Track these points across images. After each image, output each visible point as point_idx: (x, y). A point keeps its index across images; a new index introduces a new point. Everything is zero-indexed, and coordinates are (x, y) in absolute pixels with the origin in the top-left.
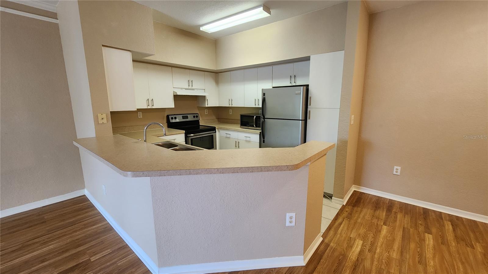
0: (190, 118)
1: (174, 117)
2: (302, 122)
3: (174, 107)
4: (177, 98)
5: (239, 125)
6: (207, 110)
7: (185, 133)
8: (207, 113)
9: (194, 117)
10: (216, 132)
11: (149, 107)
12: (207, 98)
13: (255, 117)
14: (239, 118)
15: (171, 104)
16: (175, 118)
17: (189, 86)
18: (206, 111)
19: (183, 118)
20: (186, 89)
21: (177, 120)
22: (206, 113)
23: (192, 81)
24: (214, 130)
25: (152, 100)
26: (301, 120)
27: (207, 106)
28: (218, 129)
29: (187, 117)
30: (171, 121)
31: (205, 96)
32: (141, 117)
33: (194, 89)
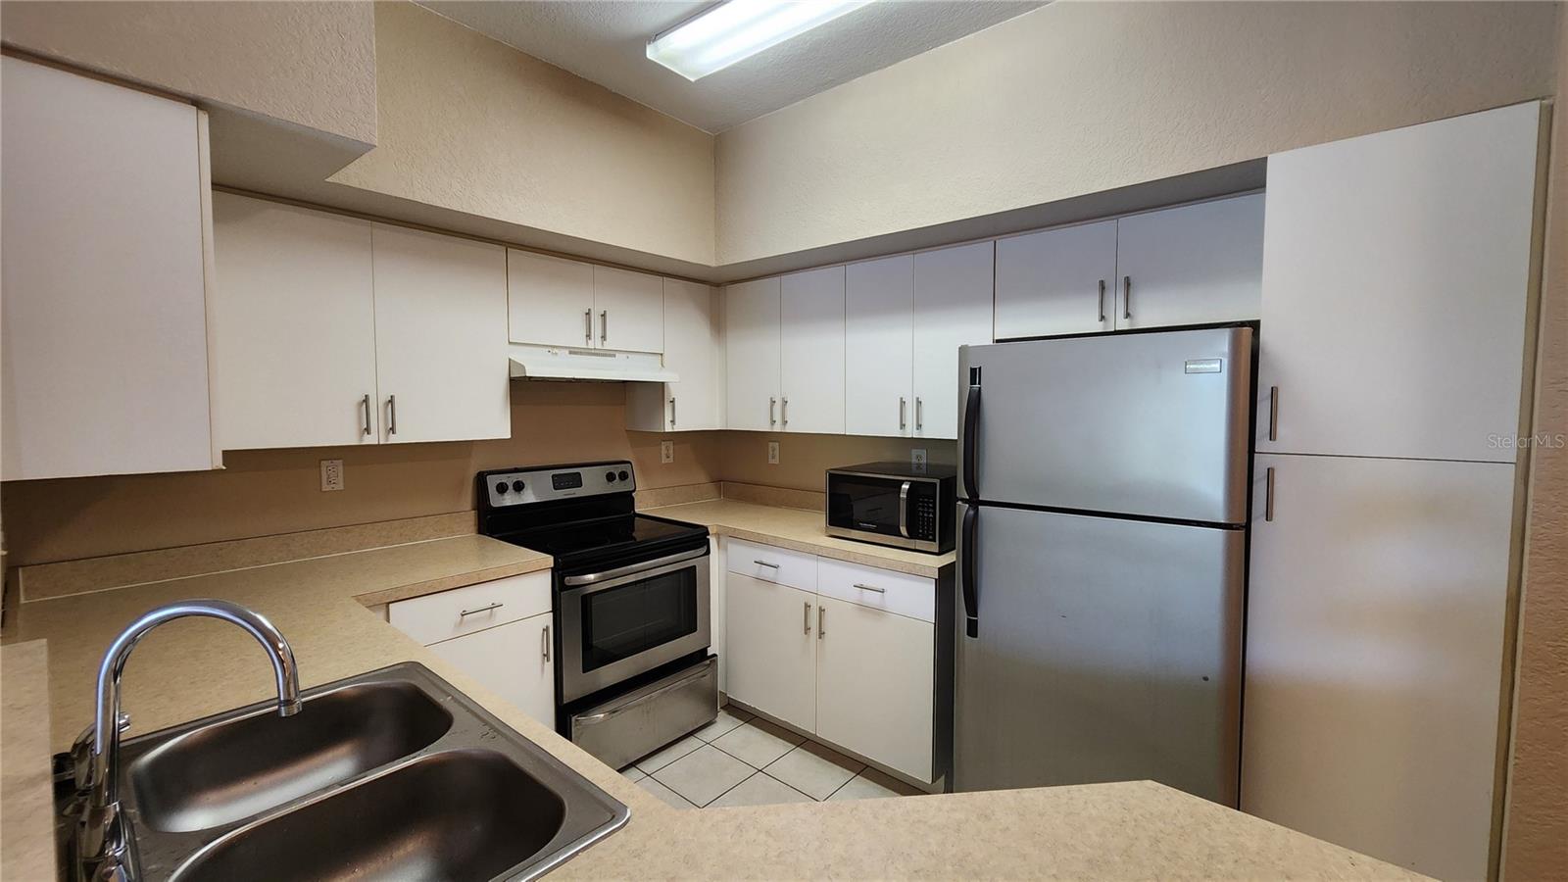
0: (593, 484)
1: (509, 480)
2: (1229, 540)
3: (508, 436)
4: (523, 390)
5: (822, 519)
6: (672, 447)
7: (554, 570)
8: (671, 460)
9: (610, 477)
10: (708, 552)
11: (370, 440)
12: (673, 391)
13: (906, 487)
14: (822, 482)
15: (492, 422)
16: (519, 487)
17: (588, 336)
18: (667, 449)
19: (559, 483)
20: (573, 351)
21: (529, 497)
22: (668, 457)
23: (603, 316)
24: (702, 545)
25: (391, 401)
26: (1224, 527)
27: (668, 428)
28: (718, 535)
29: (576, 481)
30: (498, 501)
31: (663, 383)
32: (340, 486)
33: (611, 354)
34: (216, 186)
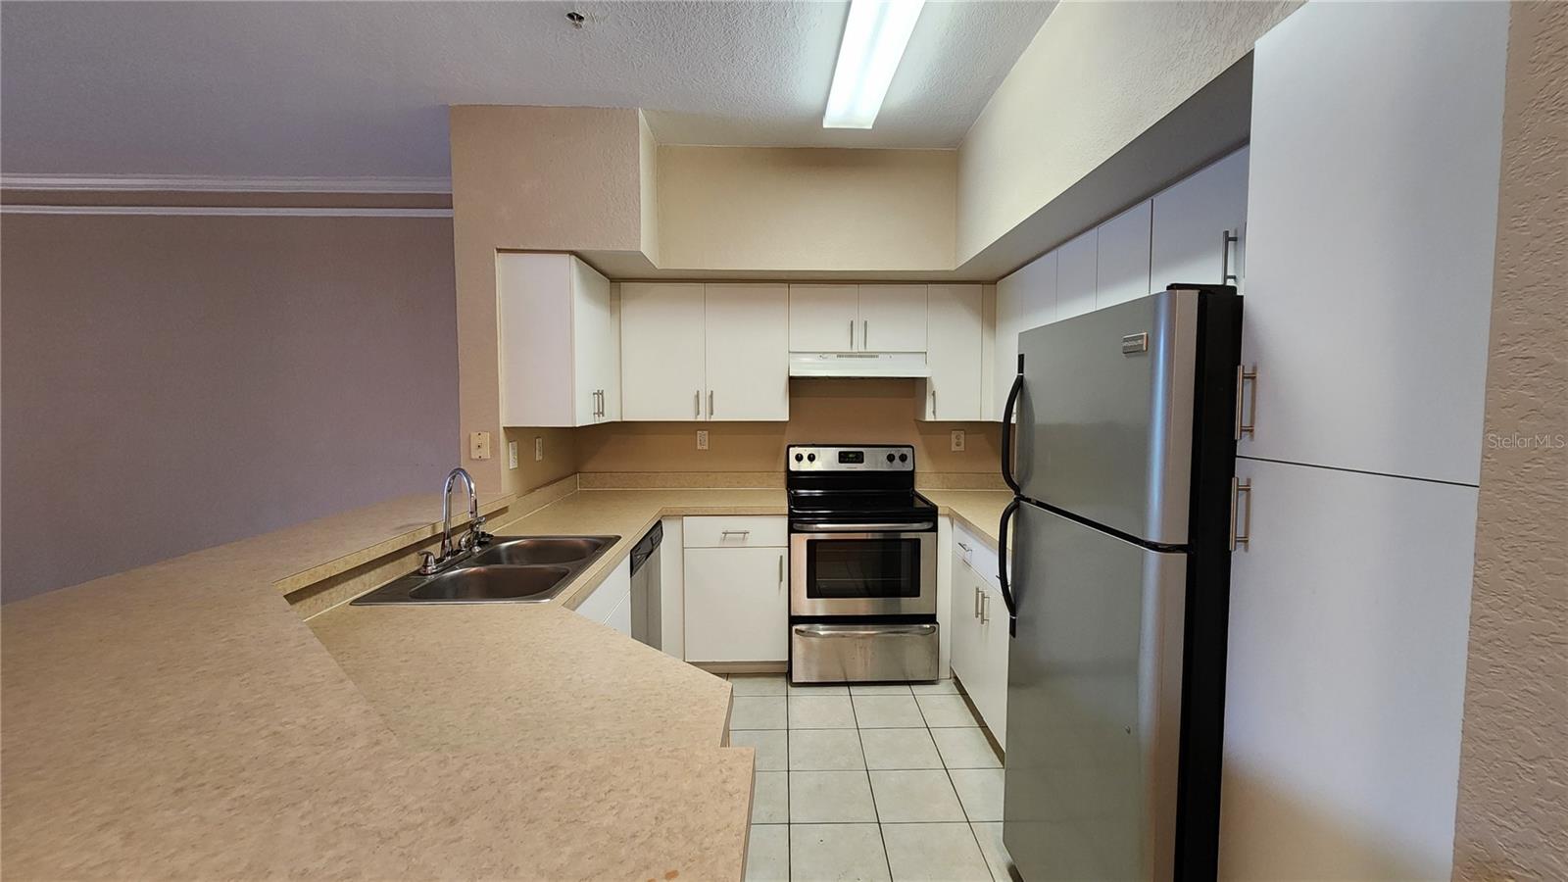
0: (874, 462)
1: (805, 452)
2: (1163, 568)
3: (786, 419)
4: (797, 386)
6: (963, 436)
7: (789, 516)
8: (962, 448)
9: (891, 458)
10: (935, 529)
11: (701, 418)
12: (937, 384)
15: (775, 409)
16: (811, 458)
17: (852, 342)
18: (957, 438)
19: (843, 458)
20: (840, 355)
21: (819, 466)
22: (959, 444)
23: (864, 325)
24: (928, 521)
25: (711, 395)
26: (1154, 547)
27: (929, 417)
28: (951, 517)
29: (859, 458)
30: (794, 466)
31: (926, 378)
32: (709, 447)
33: (873, 355)
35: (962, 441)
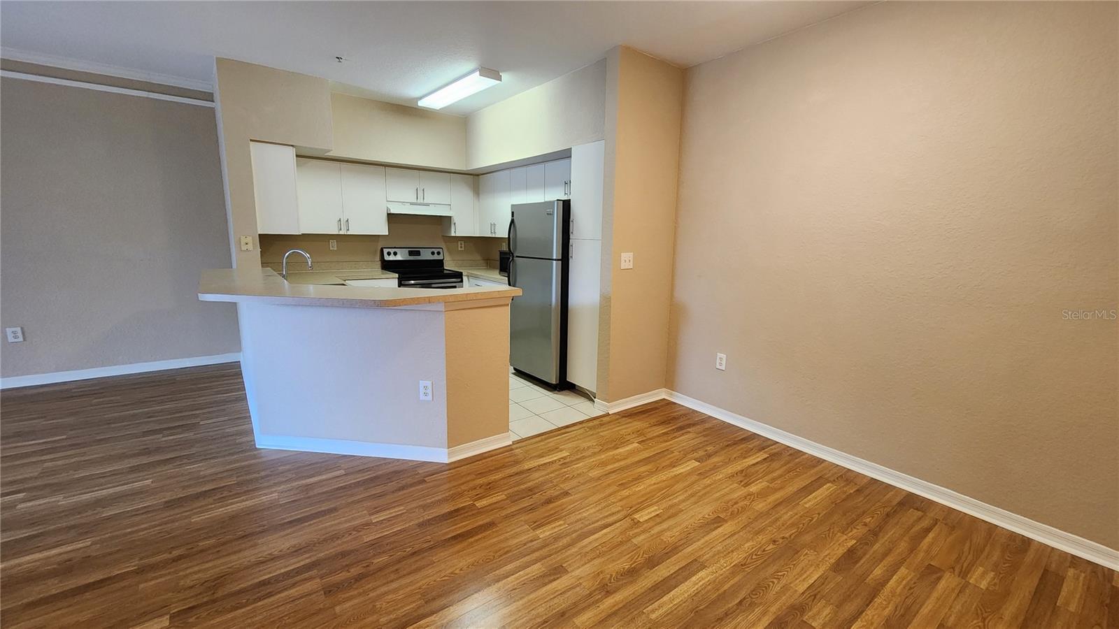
0: (426, 255)
1: (392, 251)
2: (556, 263)
3: (387, 234)
4: (391, 217)
5: (498, 271)
6: (464, 243)
7: (398, 278)
8: (463, 249)
9: (433, 253)
10: (462, 281)
11: (341, 233)
12: (456, 219)
14: (498, 257)
15: (383, 229)
16: (395, 254)
17: (417, 198)
18: (461, 244)
19: (411, 253)
20: (412, 204)
21: (399, 258)
22: (461, 247)
23: (423, 190)
24: (459, 278)
25: (348, 220)
26: (555, 260)
27: (453, 234)
28: (468, 276)
29: (418, 253)
30: (387, 258)
31: (450, 217)
32: (336, 249)
33: (427, 205)
34: (297, 156)
35: (463, 246)
